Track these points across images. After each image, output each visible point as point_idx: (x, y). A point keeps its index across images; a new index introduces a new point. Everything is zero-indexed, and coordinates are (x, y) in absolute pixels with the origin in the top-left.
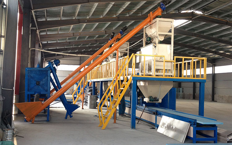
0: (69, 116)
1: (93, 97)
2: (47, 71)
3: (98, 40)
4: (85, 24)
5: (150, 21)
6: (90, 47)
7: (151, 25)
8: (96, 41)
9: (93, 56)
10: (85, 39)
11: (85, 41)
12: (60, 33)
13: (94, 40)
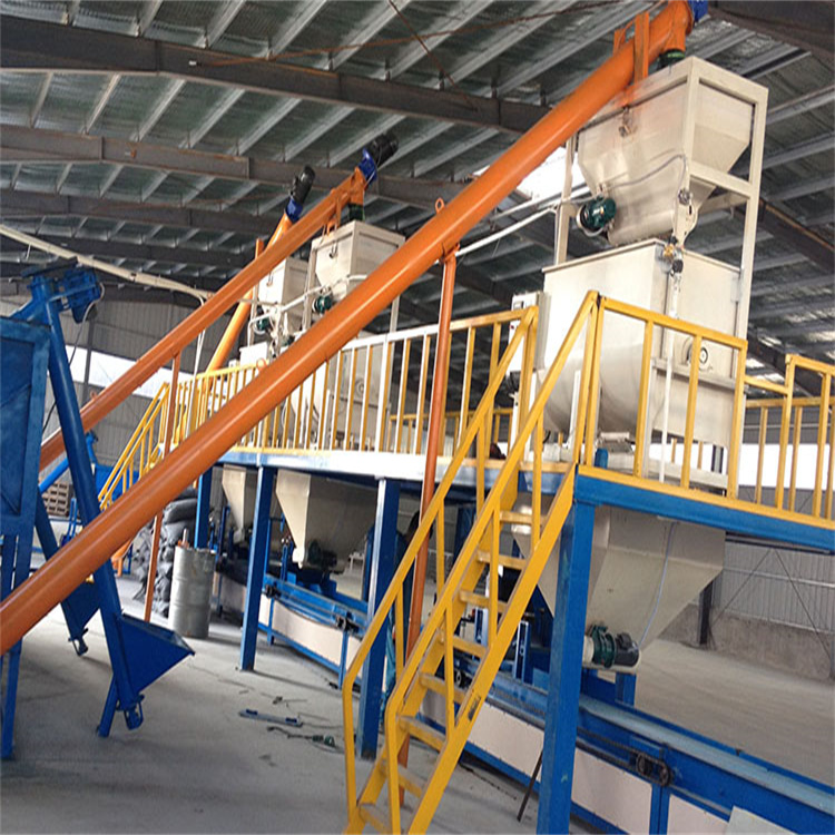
0: (119, 716)
1: (201, 564)
2: (33, 345)
3: (198, 211)
4: (178, 83)
5: (630, 82)
6: (150, 247)
7: (629, 106)
8: (191, 216)
9: (221, 297)
10: (144, 197)
11: (143, 208)
12: (40, 124)
13: (183, 209)
